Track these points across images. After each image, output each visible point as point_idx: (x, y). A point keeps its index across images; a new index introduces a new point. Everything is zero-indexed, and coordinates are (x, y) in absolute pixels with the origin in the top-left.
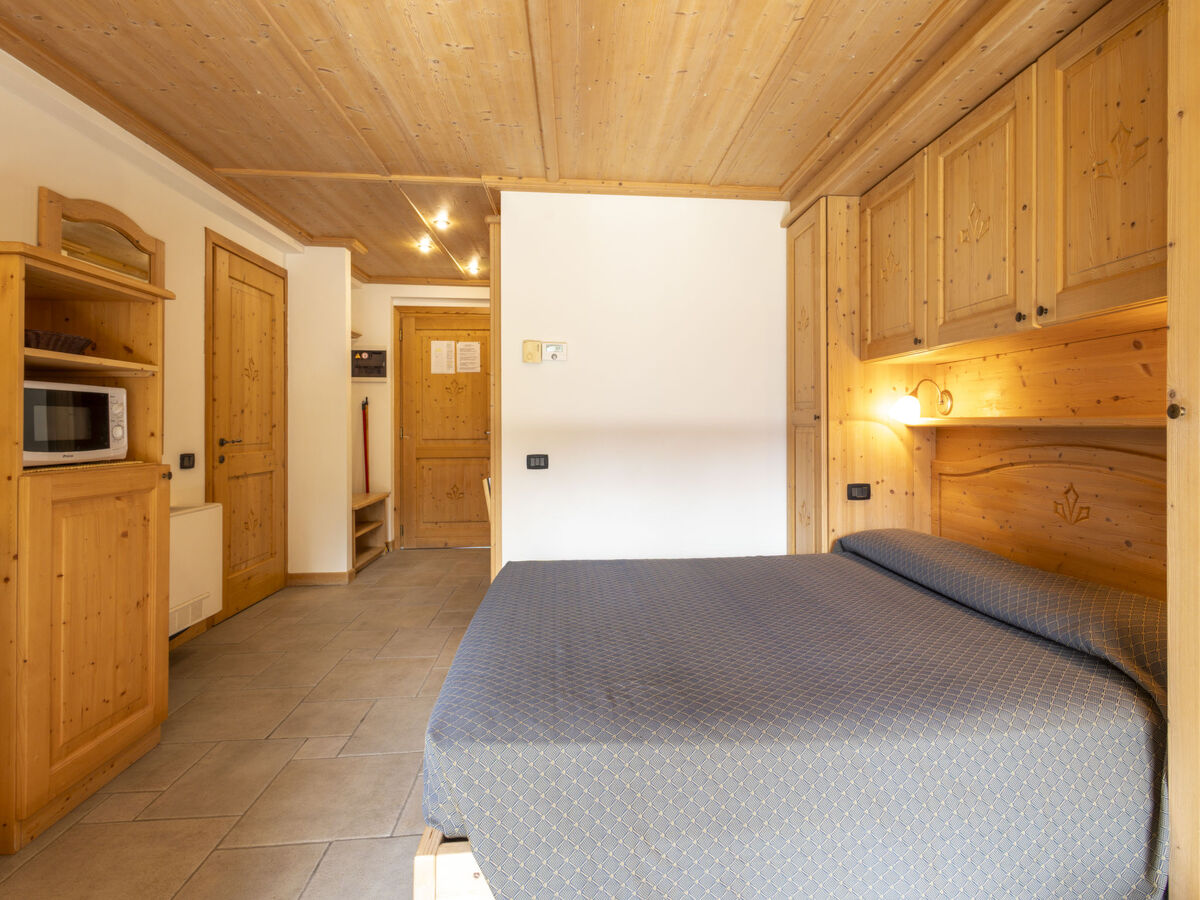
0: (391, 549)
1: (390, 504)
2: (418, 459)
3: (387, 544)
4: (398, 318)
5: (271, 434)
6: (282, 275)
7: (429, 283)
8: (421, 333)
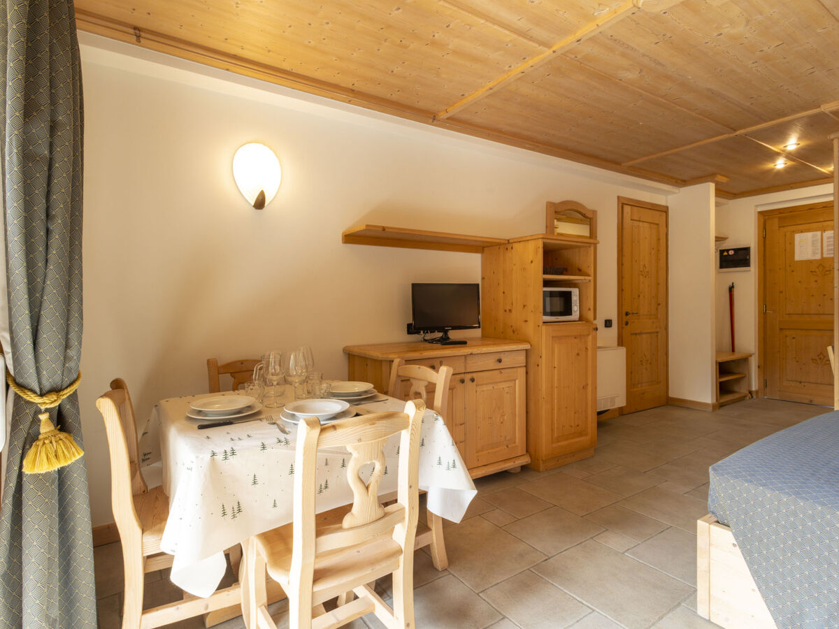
0: (754, 397)
1: (754, 363)
2: (781, 329)
3: (750, 392)
4: (763, 220)
5: (657, 309)
6: (664, 210)
7: (792, 188)
8: (785, 229)
